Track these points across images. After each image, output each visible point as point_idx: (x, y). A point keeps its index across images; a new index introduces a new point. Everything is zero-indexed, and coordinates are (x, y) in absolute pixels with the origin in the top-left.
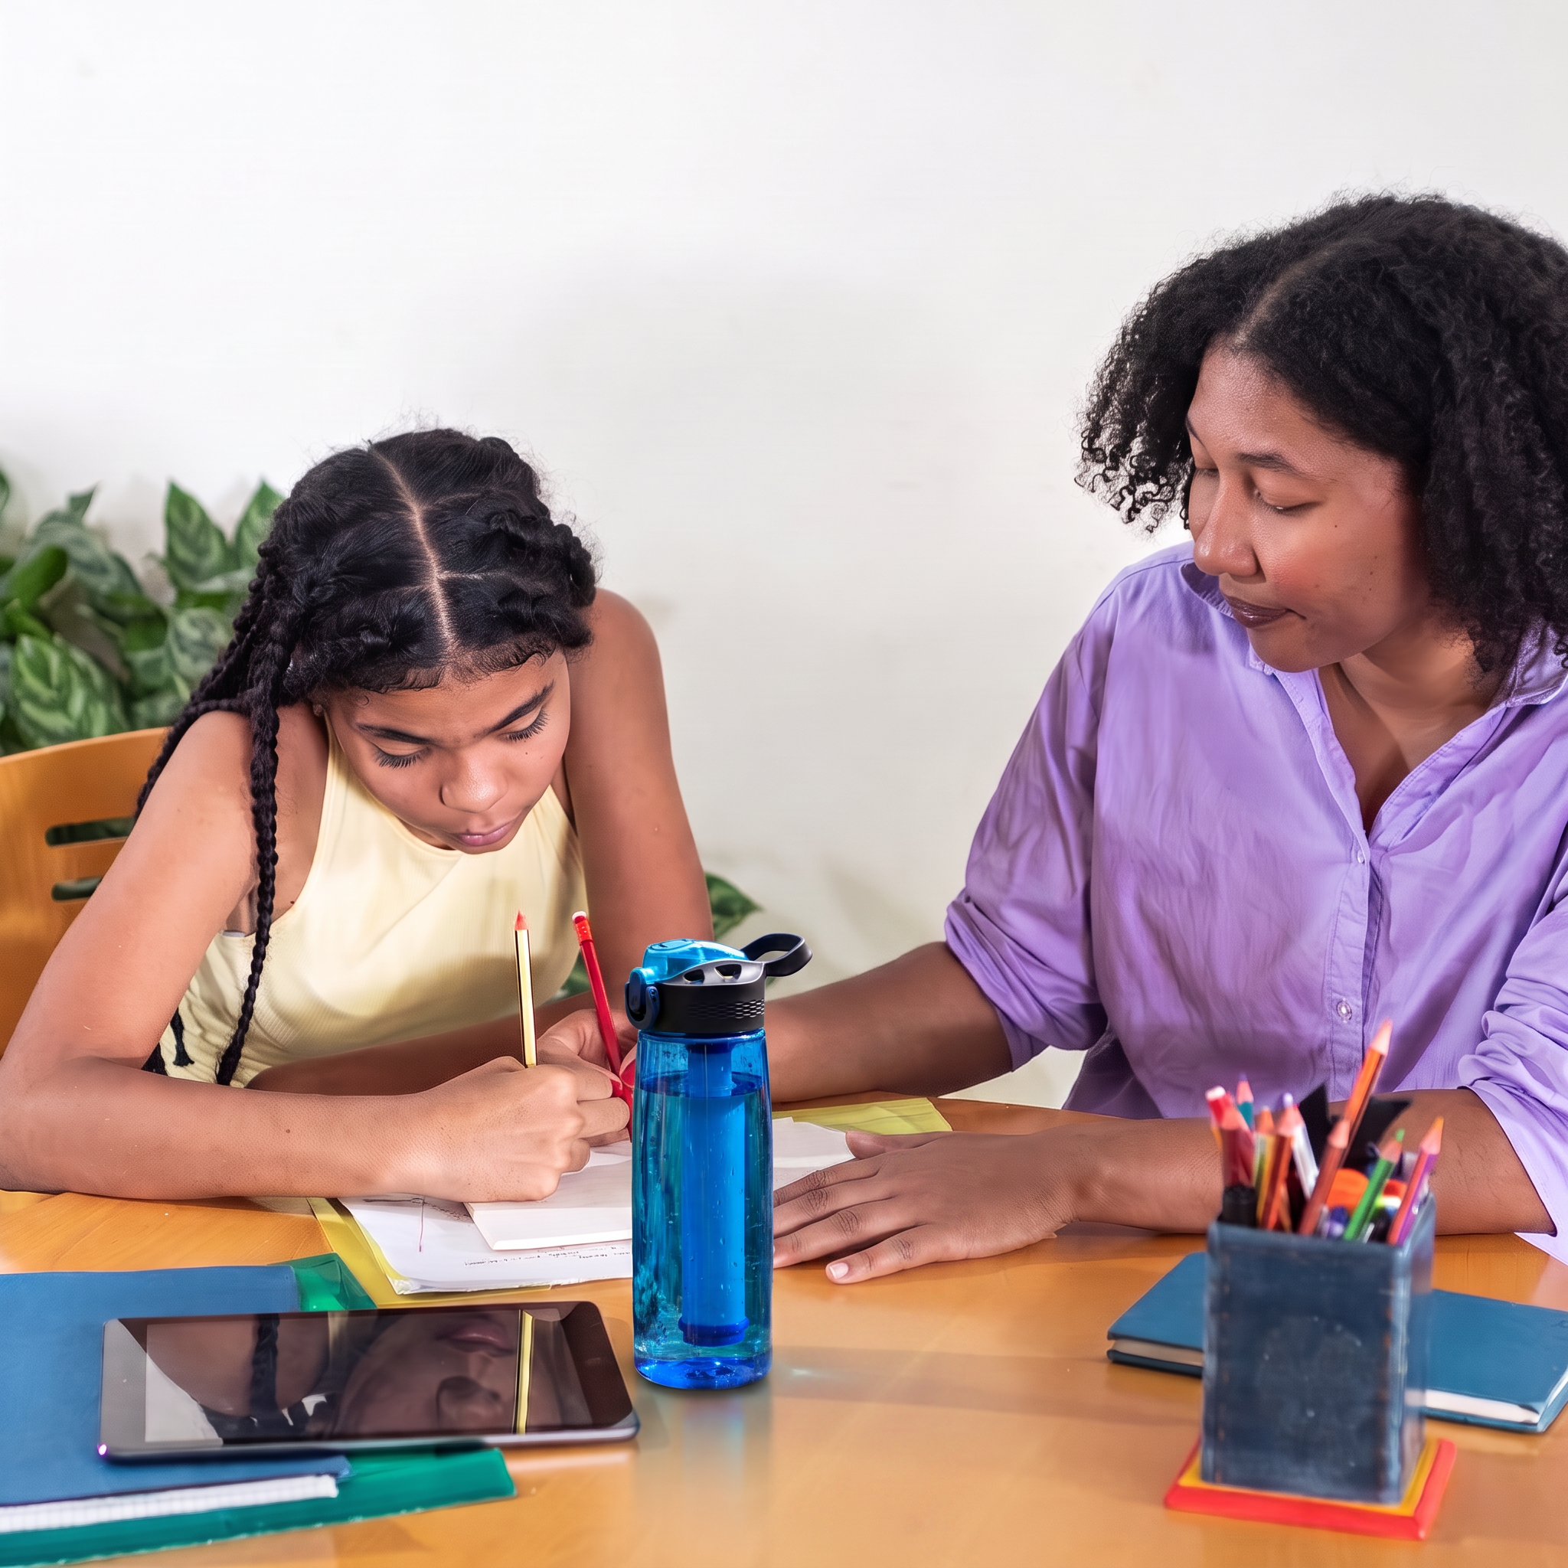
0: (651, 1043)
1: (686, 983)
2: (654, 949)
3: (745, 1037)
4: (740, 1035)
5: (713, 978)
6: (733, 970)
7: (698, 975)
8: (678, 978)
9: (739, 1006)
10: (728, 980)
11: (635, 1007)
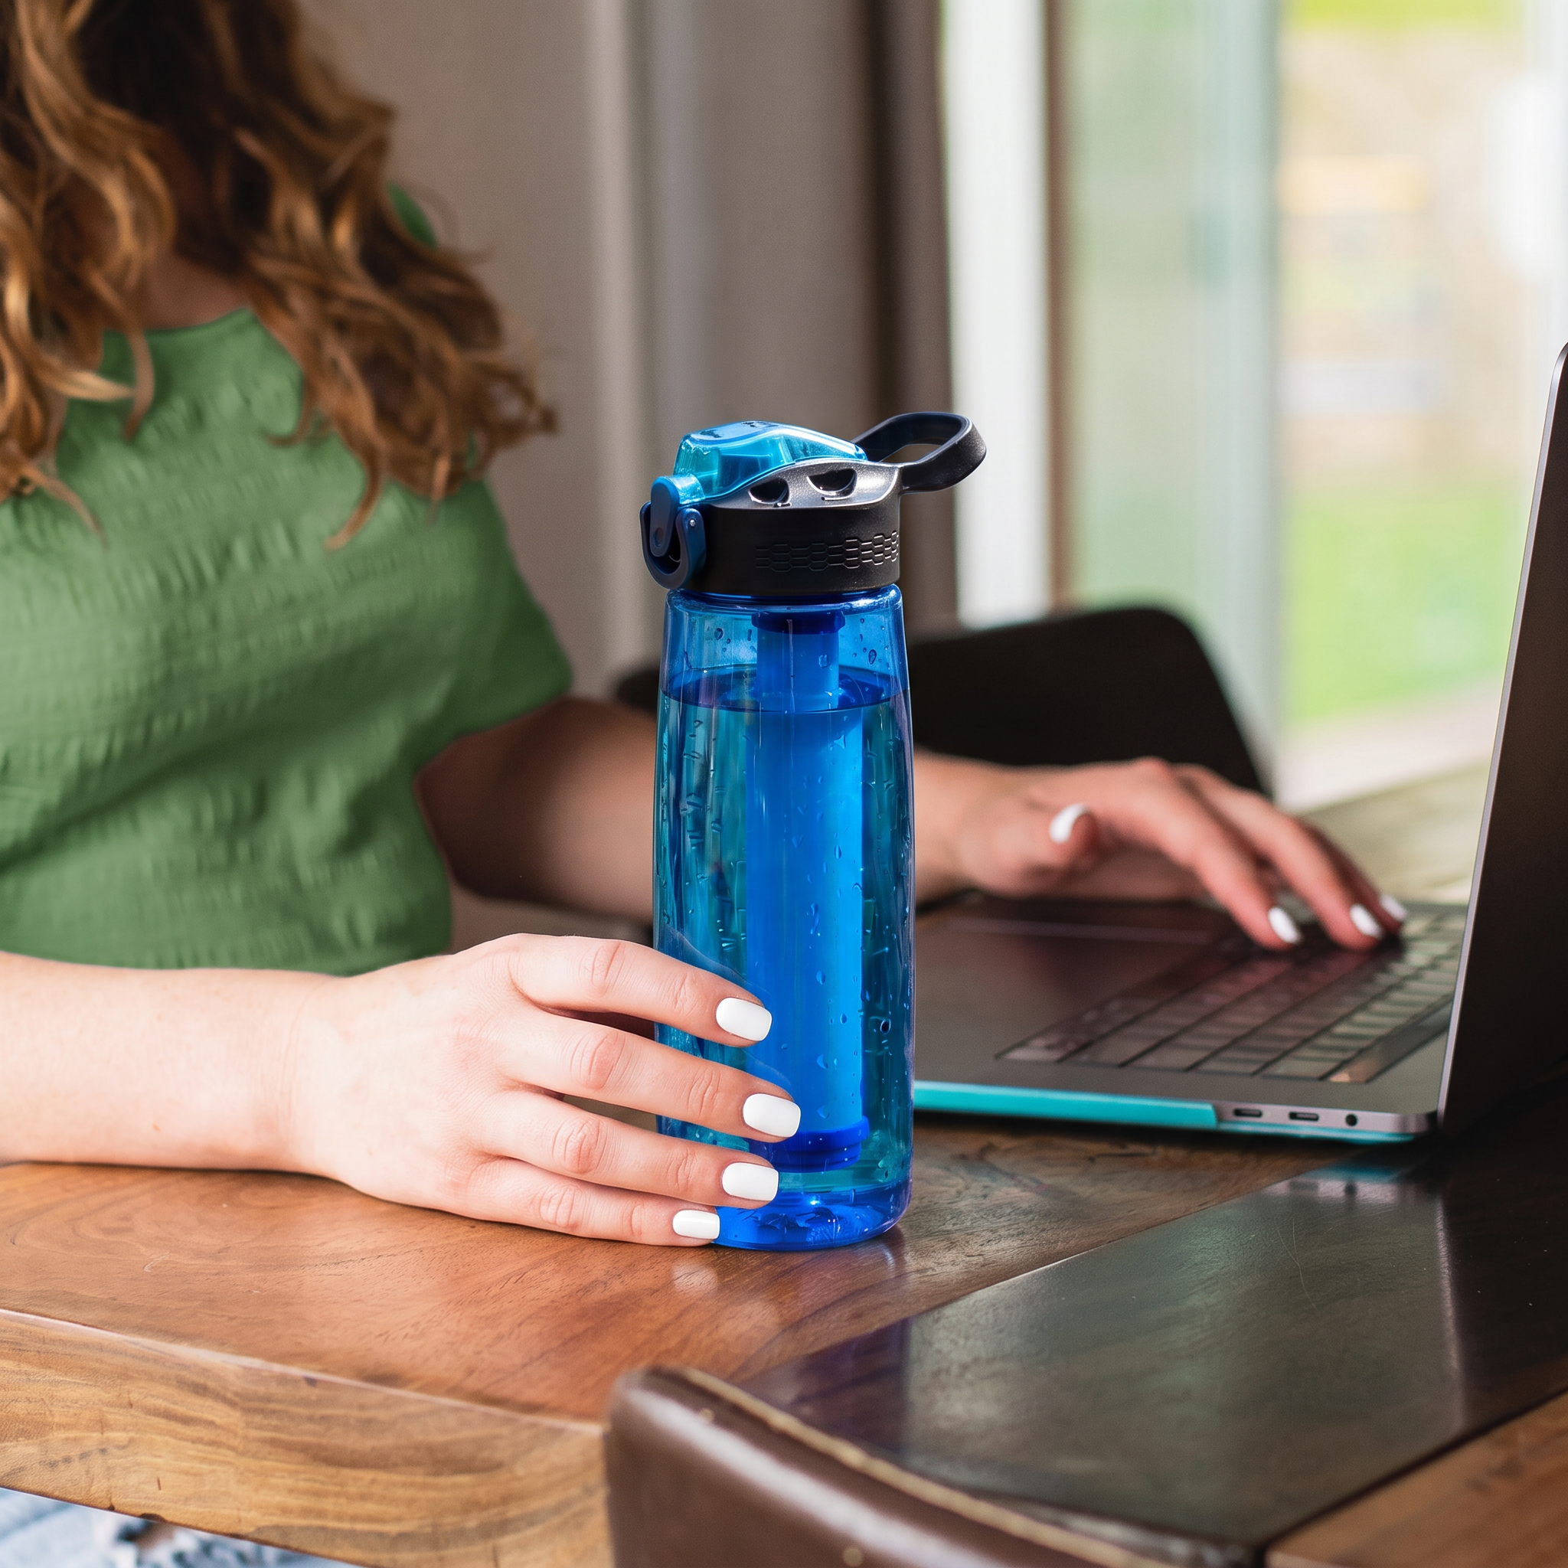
0: (690, 615)
1: (753, 502)
2: (697, 441)
3: (862, 603)
4: (856, 598)
5: (803, 495)
6: (840, 478)
7: (775, 489)
8: (740, 494)
9: (852, 545)
10: (832, 498)
11: (660, 549)
